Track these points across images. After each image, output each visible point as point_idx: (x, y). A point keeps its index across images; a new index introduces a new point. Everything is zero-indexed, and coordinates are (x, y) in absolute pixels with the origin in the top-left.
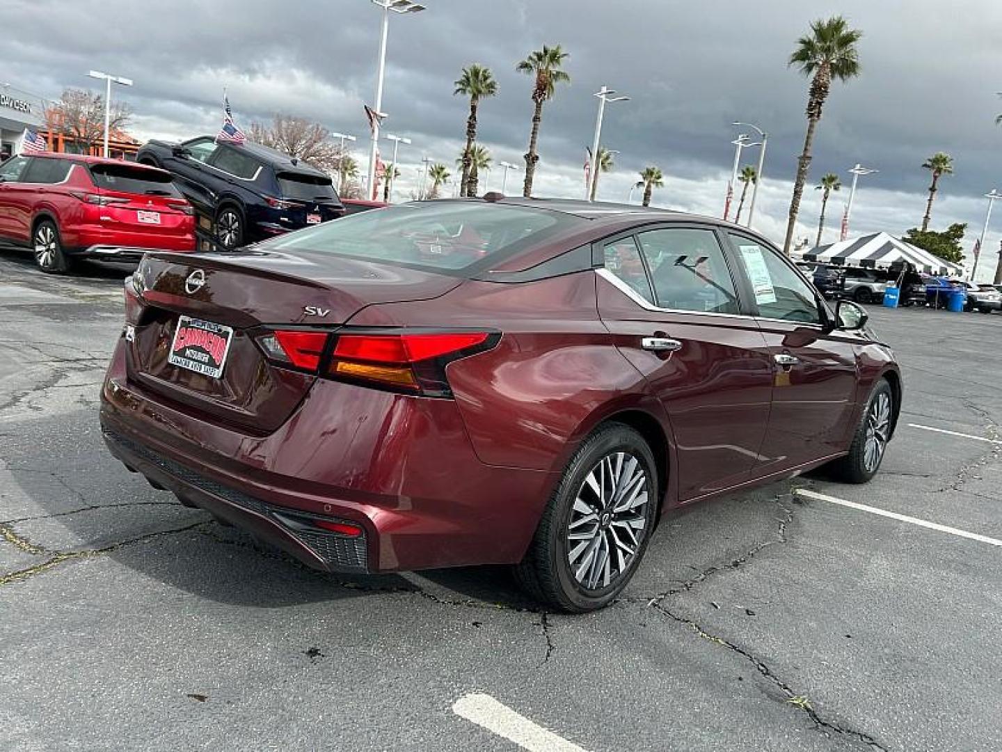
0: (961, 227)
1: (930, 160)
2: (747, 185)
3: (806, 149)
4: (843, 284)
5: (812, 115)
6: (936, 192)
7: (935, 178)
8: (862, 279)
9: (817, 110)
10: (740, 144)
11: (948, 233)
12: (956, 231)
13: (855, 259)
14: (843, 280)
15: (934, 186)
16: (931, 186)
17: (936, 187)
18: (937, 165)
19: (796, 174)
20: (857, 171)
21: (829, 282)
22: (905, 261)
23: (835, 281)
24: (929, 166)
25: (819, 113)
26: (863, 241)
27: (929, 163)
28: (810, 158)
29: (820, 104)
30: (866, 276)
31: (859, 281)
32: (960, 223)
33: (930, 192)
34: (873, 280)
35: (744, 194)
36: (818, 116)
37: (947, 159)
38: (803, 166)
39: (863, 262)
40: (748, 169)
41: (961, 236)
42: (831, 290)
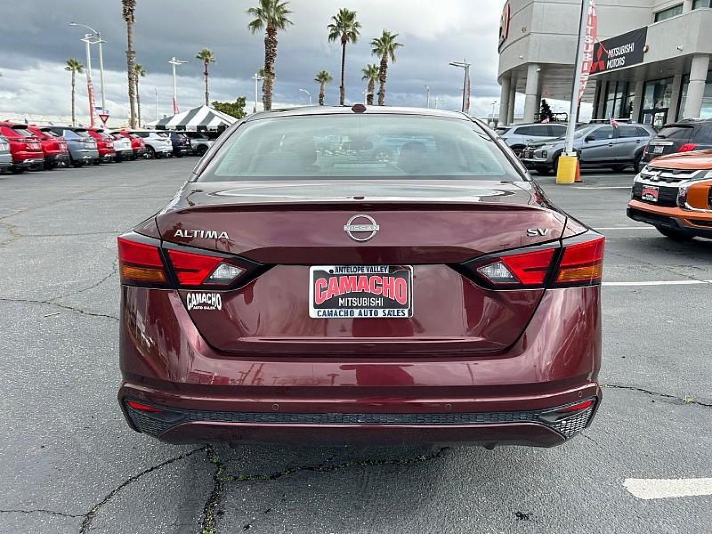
0: (243, 99)
1: (200, 54)
2: (74, 73)
3: (129, 46)
4: (190, 145)
5: (127, 19)
6: (208, 76)
7: (206, 65)
8: (200, 139)
9: (131, 16)
10: (88, 41)
11: (237, 103)
12: (241, 102)
13: (193, 125)
14: (190, 142)
15: (206, 71)
16: (204, 71)
17: (208, 72)
18: (205, 56)
19: (127, 64)
20: (174, 62)
21: (181, 144)
22: (225, 125)
23: (185, 142)
24: (200, 58)
25: (133, 17)
26: (193, 113)
27: (200, 56)
28: (134, 52)
29: (131, 11)
30: (201, 137)
31: (198, 141)
32: (242, 97)
33: (205, 76)
34: (207, 139)
35: (73, 81)
36: (133, 20)
37: (211, 53)
38: (131, 59)
39: (199, 128)
40: (72, 61)
41: (244, 105)
42: (184, 149)
